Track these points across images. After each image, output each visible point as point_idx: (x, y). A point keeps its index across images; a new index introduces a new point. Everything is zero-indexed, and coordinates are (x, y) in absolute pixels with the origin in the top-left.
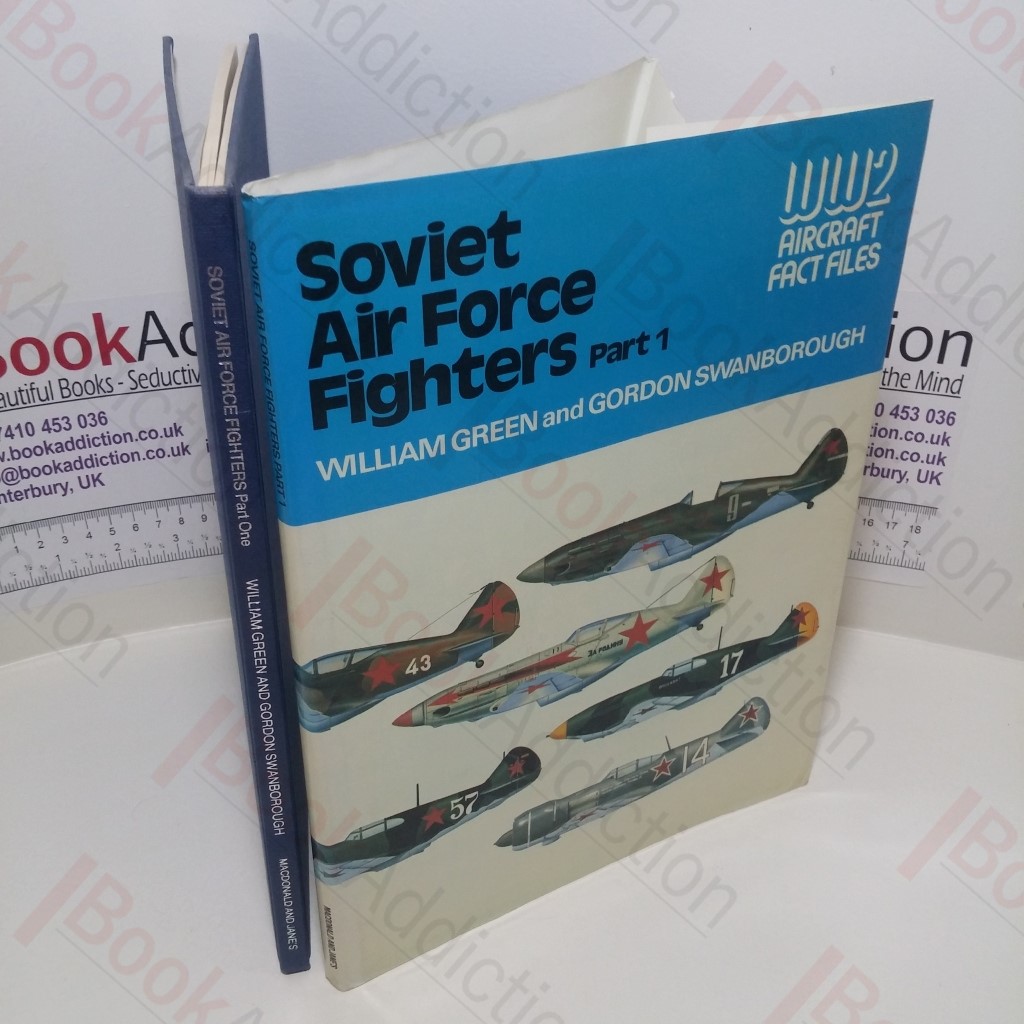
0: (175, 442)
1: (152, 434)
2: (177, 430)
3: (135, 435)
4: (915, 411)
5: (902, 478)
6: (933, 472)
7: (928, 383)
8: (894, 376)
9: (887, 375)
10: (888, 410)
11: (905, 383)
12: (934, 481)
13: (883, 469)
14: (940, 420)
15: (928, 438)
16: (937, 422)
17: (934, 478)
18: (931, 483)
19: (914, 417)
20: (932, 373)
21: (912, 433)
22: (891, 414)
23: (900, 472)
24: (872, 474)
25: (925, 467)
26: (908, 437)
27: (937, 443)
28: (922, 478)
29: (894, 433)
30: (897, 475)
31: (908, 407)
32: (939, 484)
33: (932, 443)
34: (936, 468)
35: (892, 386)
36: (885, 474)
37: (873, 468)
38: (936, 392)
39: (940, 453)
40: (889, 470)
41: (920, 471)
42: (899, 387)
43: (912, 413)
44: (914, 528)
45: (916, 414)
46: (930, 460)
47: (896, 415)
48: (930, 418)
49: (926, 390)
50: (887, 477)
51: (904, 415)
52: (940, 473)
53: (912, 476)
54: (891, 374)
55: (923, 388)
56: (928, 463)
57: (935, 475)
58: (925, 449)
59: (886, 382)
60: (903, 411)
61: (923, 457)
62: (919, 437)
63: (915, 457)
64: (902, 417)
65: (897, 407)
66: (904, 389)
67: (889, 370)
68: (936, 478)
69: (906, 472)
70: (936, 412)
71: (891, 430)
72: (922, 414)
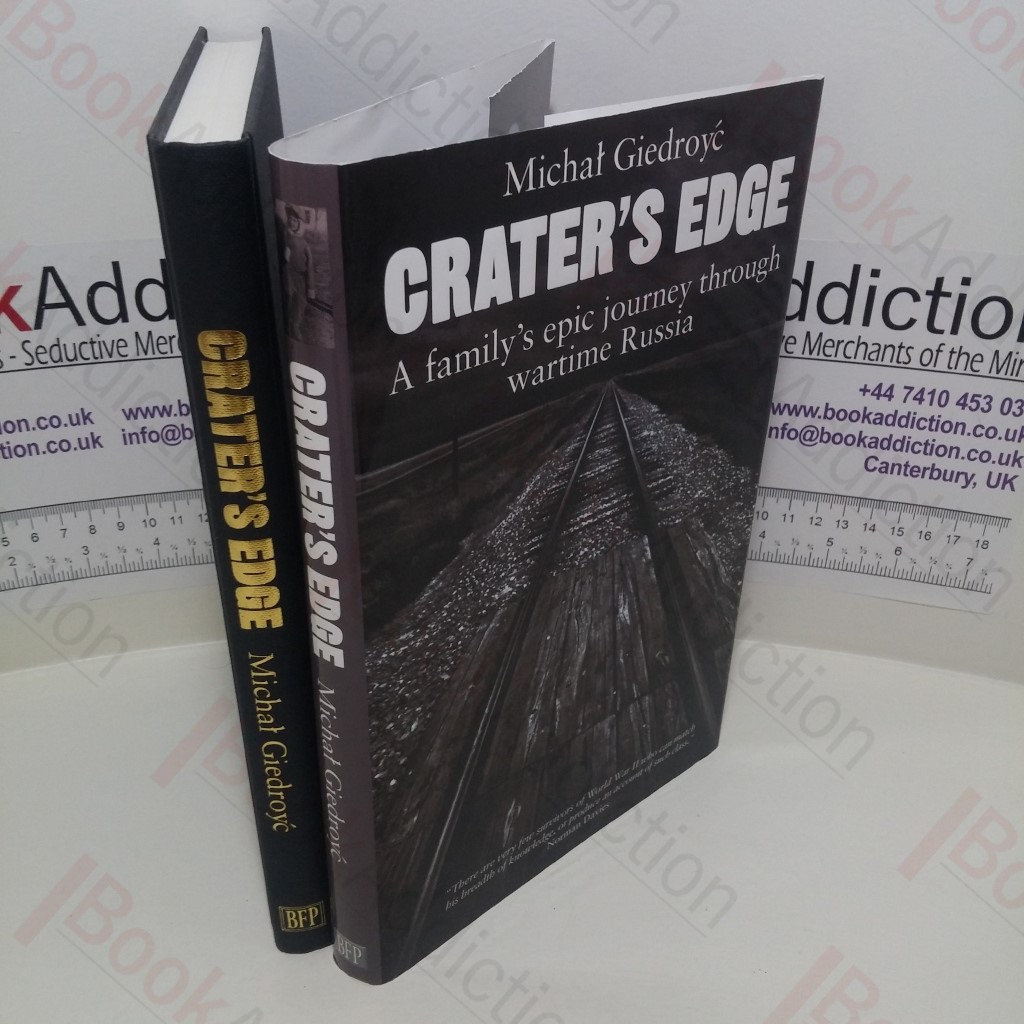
0: (83, 431)
1: (55, 422)
2: (87, 418)
3: (32, 423)
4: (988, 400)
5: (968, 482)
6: (1006, 475)
7: (1005, 367)
8: (964, 358)
9: (955, 356)
10: (953, 399)
11: (976, 366)
12: (1008, 486)
13: (946, 471)
14: (1018, 412)
15: (1002, 433)
16: (1014, 414)
17: (1008, 482)
18: (1003, 488)
19: (986, 408)
20: (1011, 353)
21: (983, 427)
22: (958, 404)
23: (966, 474)
24: (931, 477)
25: (997, 469)
26: (978, 433)
27: (1013, 439)
28: (993, 482)
29: (960, 427)
30: (962, 477)
31: (980, 396)
32: (1013, 489)
33: (1007, 439)
34: (1010, 471)
35: (961, 369)
36: (948, 477)
37: (933, 470)
38: (1013, 377)
39: (1016, 452)
40: (952, 472)
41: (991, 473)
42: (969, 371)
43: (983, 403)
44: (981, 543)
45: (987, 403)
46: (1004, 461)
47: (964, 406)
48: (1005, 410)
49: (1002, 374)
50: (950, 480)
51: (974, 405)
52: (1015, 477)
53: (981, 479)
54: (959, 356)
55: (998, 372)
56: (1000, 463)
57: (1009, 478)
58: (998, 447)
59: (953, 365)
60: (972, 401)
61: (995, 457)
62: (991, 432)
63: (984, 457)
64: (970, 408)
65: (966, 396)
66: (975, 373)
67: (957, 350)
68: (1010, 482)
69: (973, 475)
70: (1014, 401)
71: (957, 424)
72: (996, 405)
